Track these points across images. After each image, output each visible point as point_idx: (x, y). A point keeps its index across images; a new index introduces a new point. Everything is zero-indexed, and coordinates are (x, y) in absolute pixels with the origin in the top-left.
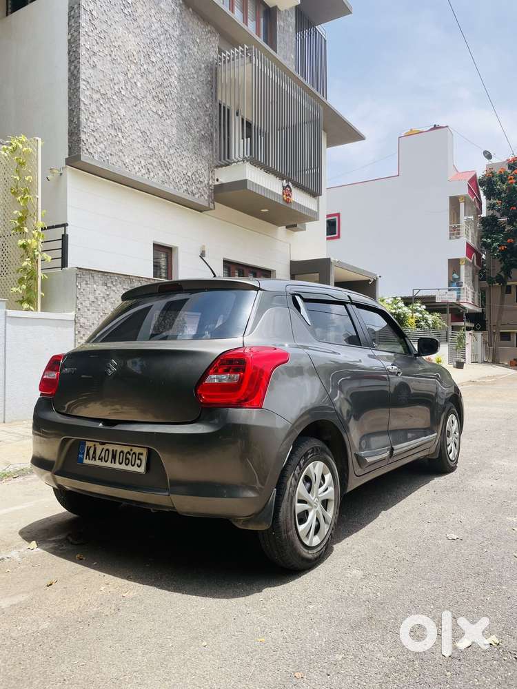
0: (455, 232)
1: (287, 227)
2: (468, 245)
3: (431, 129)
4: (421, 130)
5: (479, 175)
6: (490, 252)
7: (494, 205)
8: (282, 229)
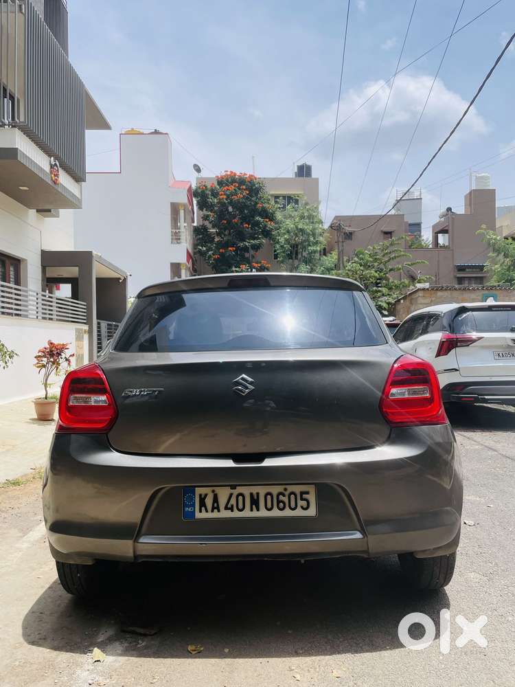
0: (176, 238)
1: (37, 211)
2: (188, 252)
3: (152, 133)
4: (141, 131)
5: (194, 187)
6: (205, 260)
7: (208, 216)
8: (32, 212)
